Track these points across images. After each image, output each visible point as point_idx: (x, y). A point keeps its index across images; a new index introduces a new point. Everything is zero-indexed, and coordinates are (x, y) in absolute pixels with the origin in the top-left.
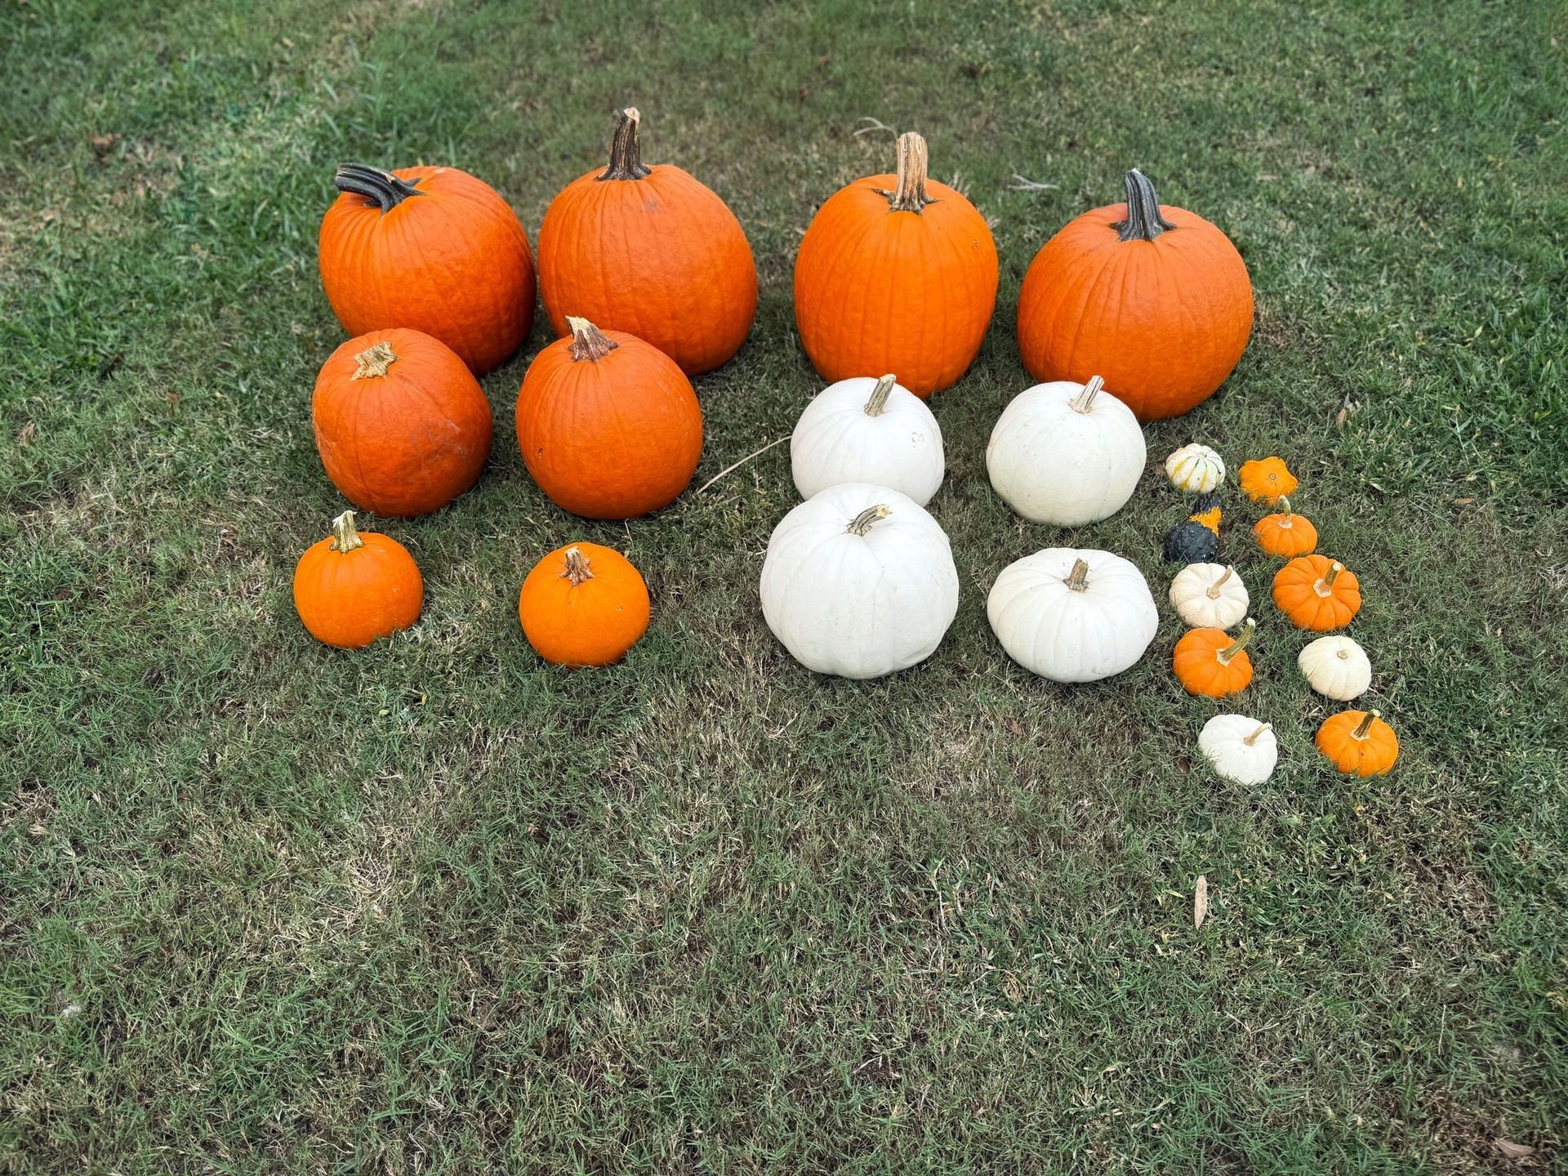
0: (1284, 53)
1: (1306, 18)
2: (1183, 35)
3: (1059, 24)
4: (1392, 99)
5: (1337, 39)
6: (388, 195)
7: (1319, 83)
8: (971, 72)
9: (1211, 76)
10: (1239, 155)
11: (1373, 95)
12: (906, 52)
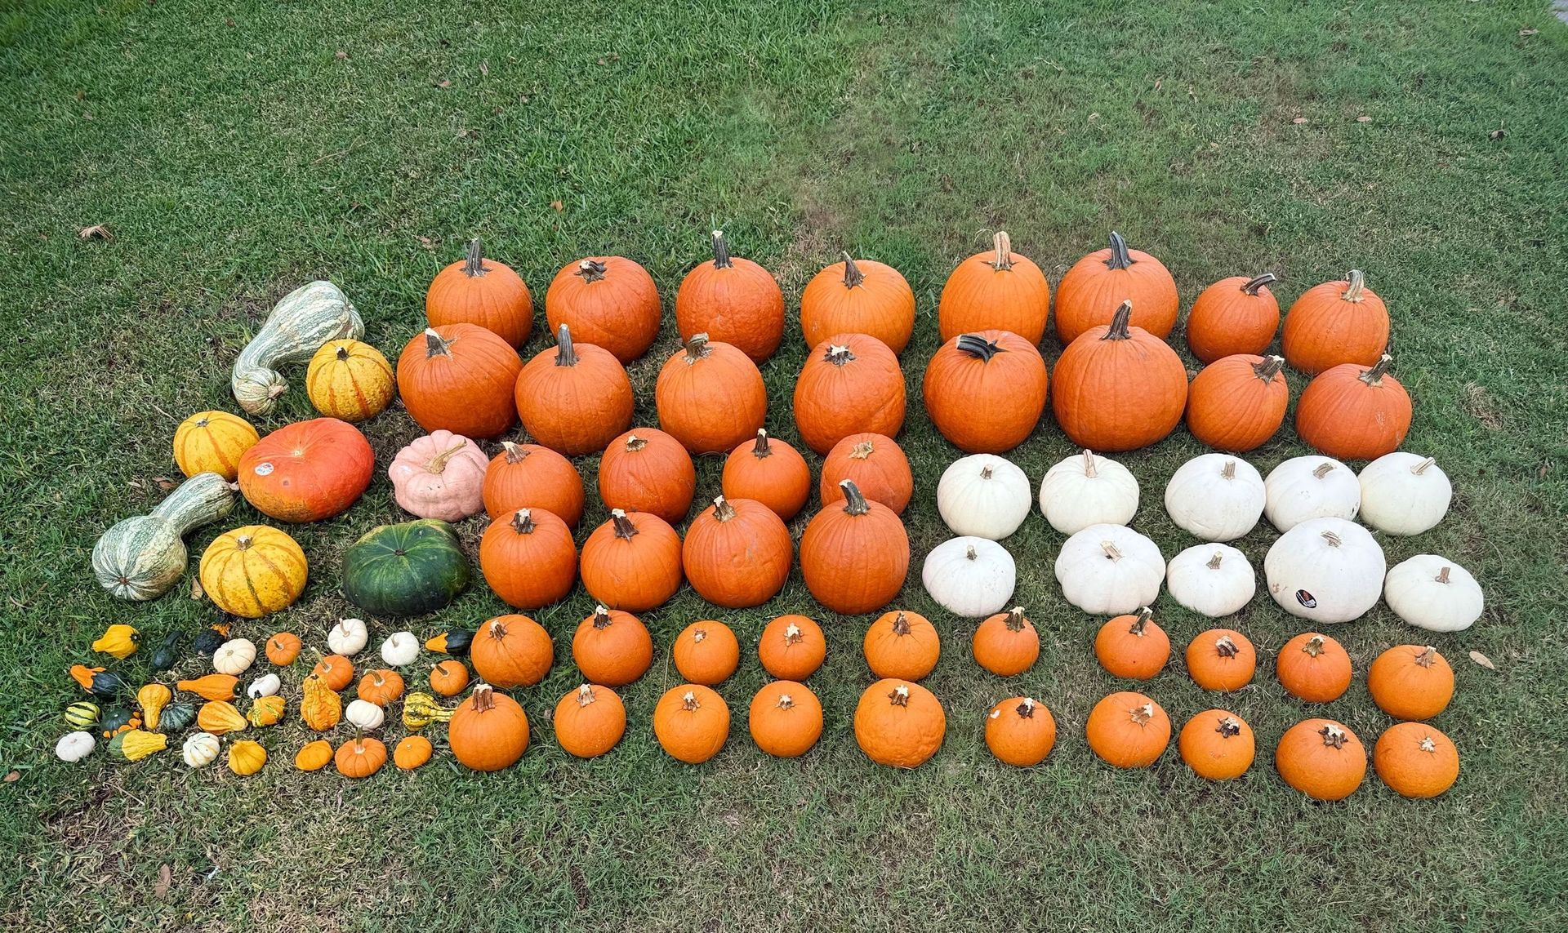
0: (1473, 212)
1: (1484, 181)
2: (1400, 198)
3: (1311, 189)
4: (1553, 249)
5: (1509, 199)
6: (987, 352)
7: (1500, 235)
8: (1260, 231)
9: (1425, 231)
10: (1453, 292)
11: (1539, 245)
12: (1209, 215)
